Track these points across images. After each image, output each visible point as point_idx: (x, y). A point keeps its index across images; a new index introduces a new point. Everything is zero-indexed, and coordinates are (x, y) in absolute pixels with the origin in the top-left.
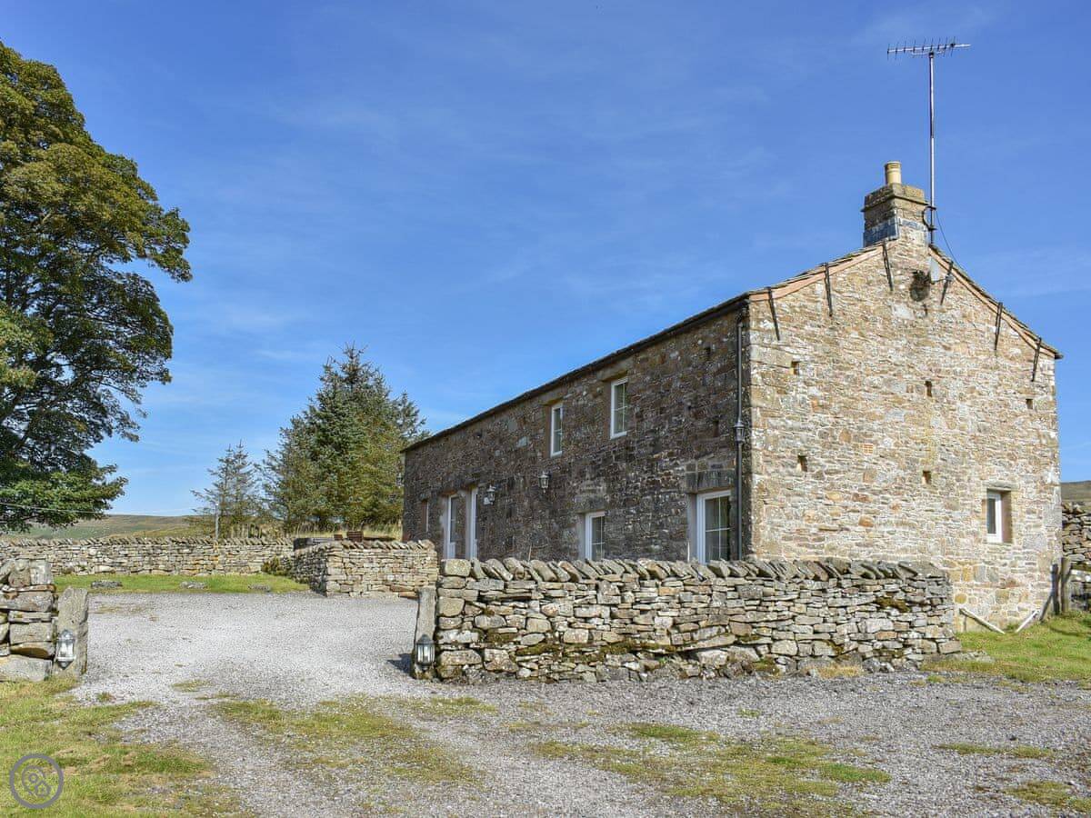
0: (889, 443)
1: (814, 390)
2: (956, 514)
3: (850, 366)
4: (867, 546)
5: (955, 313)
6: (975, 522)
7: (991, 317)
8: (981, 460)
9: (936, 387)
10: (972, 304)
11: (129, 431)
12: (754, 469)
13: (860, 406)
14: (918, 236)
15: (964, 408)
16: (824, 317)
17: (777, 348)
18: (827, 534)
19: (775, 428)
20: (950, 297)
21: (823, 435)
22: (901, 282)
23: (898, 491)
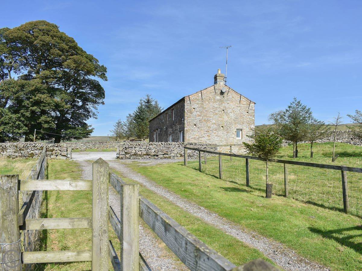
0: (214, 121)
1: (198, 113)
2: (229, 134)
3: (206, 108)
4: (209, 140)
5: (230, 97)
6: (233, 135)
7: (239, 97)
8: (235, 124)
9: (225, 111)
10: (234, 95)
11: (95, 116)
12: (185, 127)
13: (208, 115)
14: (222, 83)
15: (231, 115)
16: (201, 99)
17: (191, 106)
18: (200, 138)
19: (189, 120)
20: (229, 94)
21: (200, 121)
22: (218, 92)
23: (216, 130)
